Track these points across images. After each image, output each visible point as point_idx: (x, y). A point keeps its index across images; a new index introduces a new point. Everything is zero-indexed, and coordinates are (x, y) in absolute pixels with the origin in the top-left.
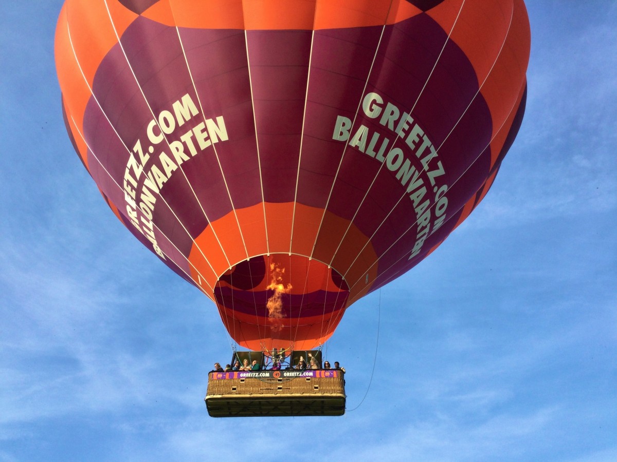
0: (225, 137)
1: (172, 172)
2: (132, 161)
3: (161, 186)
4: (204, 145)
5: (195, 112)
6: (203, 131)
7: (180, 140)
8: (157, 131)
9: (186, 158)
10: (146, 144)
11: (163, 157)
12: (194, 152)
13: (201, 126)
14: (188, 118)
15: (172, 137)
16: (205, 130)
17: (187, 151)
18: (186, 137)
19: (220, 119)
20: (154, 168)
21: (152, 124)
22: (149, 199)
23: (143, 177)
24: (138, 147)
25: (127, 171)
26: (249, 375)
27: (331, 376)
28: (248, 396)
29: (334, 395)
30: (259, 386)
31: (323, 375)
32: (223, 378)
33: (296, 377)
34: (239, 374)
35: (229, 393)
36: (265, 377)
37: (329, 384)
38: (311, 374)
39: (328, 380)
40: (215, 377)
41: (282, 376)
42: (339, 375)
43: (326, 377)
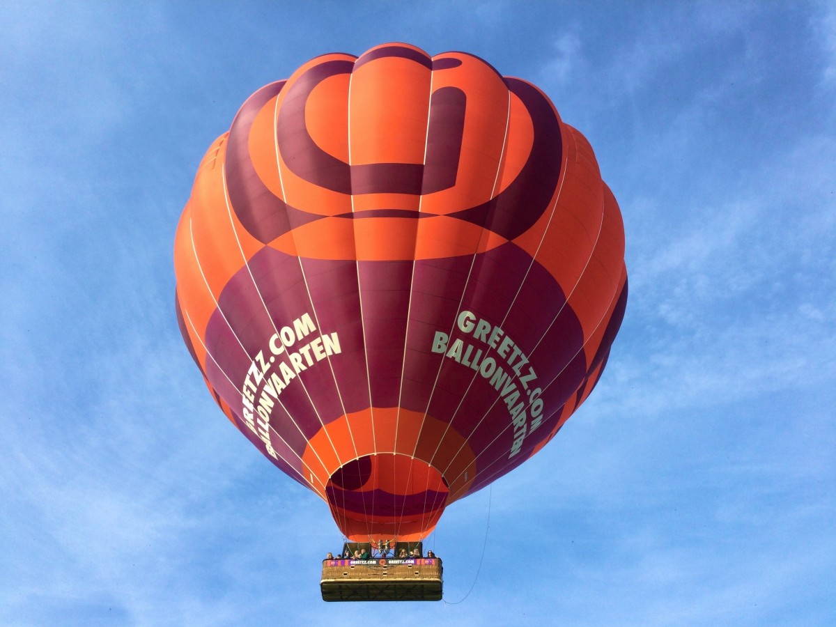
0: (338, 350)
1: (291, 379)
2: (253, 369)
3: (280, 392)
4: (319, 357)
5: (313, 328)
6: (319, 345)
7: (299, 352)
8: (278, 343)
9: (304, 368)
10: (267, 355)
11: (283, 367)
12: (311, 363)
13: (318, 340)
14: (306, 333)
15: (292, 350)
16: (321, 344)
17: (304, 362)
18: (305, 350)
19: (335, 335)
20: (274, 376)
21: (275, 337)
22: (267, 404)
23: (263, 384)
24: (260, 357)
25: (248, 377)
26: (358, 562)
27: (430, 564)
28: (357, 580)
29: (432, 579)
30: (367, 571)
31: (423, 563)
32: (336, 565)
33: (400, 564)
34: (349, 562)
35: (341, 578)
36: (372, 564)
37: (428, 570)
38: (413, 562)
39: (426, 567)
40: (329, 565)
41: (387, 563)
42: (437, 563)
43: (426, 564)
